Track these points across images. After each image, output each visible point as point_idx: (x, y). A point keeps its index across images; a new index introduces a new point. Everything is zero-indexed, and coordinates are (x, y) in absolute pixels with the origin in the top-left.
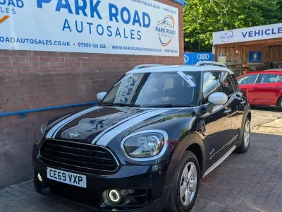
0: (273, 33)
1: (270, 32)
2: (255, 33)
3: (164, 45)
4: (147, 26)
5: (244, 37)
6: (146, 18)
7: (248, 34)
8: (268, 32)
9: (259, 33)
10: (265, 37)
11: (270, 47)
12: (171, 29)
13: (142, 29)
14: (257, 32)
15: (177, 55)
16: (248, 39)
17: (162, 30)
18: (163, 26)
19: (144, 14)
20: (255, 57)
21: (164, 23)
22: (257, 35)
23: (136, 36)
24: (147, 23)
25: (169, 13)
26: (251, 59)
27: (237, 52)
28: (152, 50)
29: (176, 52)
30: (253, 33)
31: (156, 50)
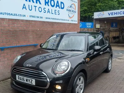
0: (123, 14)
2: (115, 13)
3: (70, 17)
4: (63, 8)
5: (109, 15)
6: (62, 4)
8: (121, 13)
9: (116, 13)
10: (119, 15)
11: (121, 20)
12: (74, 10)
13: (60, 10)
15: (77, 23)
16: (111, 16)
17: (70, 11)
18: (70, 9)
19: (62, 3)
20: (114, 25)
21: (71, 7)
23: (57, 13)
24: (62, 7)
25: (74, 3)
27: (105, 22)
28: (65, 20)
29: (76, 21)
30: (114, 13)
31: (67, 20)
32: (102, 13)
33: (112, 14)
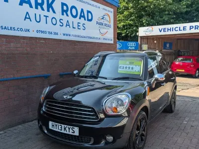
0: (180, 30)
1: (178, 29)
2: (168, 30)
3: (102, 34)
4: (91, 20)
5: (161, 31)
6: (90, 14)
8: (176, 29)
9: (170, 30)
10: (174, 32)
11: (178, 39)
12: (108, 23)
13: (86, 22)
14: (169, 29)
15: (112, 42)
16: (163, 33)
18: (102, 21)
19: (88, 12)
20: (168, 46)
21: (103, 19)
23: (81, 27)
24: (90, 18)
25: (107, 12)
26: (165, 47)
27: (155, 42)
28: (94, 38)
29: (111, 40)
30: (167, 29)
31: (97, 38)
32: (150, 28)
33: (164, 30)
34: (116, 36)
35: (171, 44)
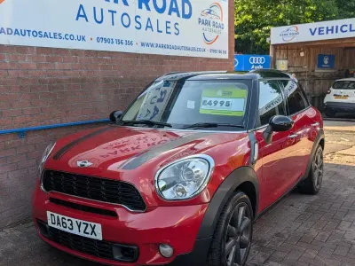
0: (351, 30)
1: (347, 28)
2: (328, 30)
3: (209, 42)
4: (188, 17)
5: (313, 34)
6: (186, 6)
7: (317, 31)
8: (344, 29)
9: (332, 30)
10: (340, 35)
11: (346, 48)
12: (219, 21)
13: (181, 20)
15: (226, 56)
16: (317, 37)
17: (207, 23)
18: (208, 17)
19: (185, 1)
20: (326, 62)
21: (209, 13)
22: (330, 32)
23: (172, 30)
24: (187, 12)
26: (320, 64)
27: (302, 54)
28: (193, 49)
29: (225, 53)
30: (325, 30)
31: (199, 50)
33: (320, 31)
34: (234, 46)
35: (332, 59)
